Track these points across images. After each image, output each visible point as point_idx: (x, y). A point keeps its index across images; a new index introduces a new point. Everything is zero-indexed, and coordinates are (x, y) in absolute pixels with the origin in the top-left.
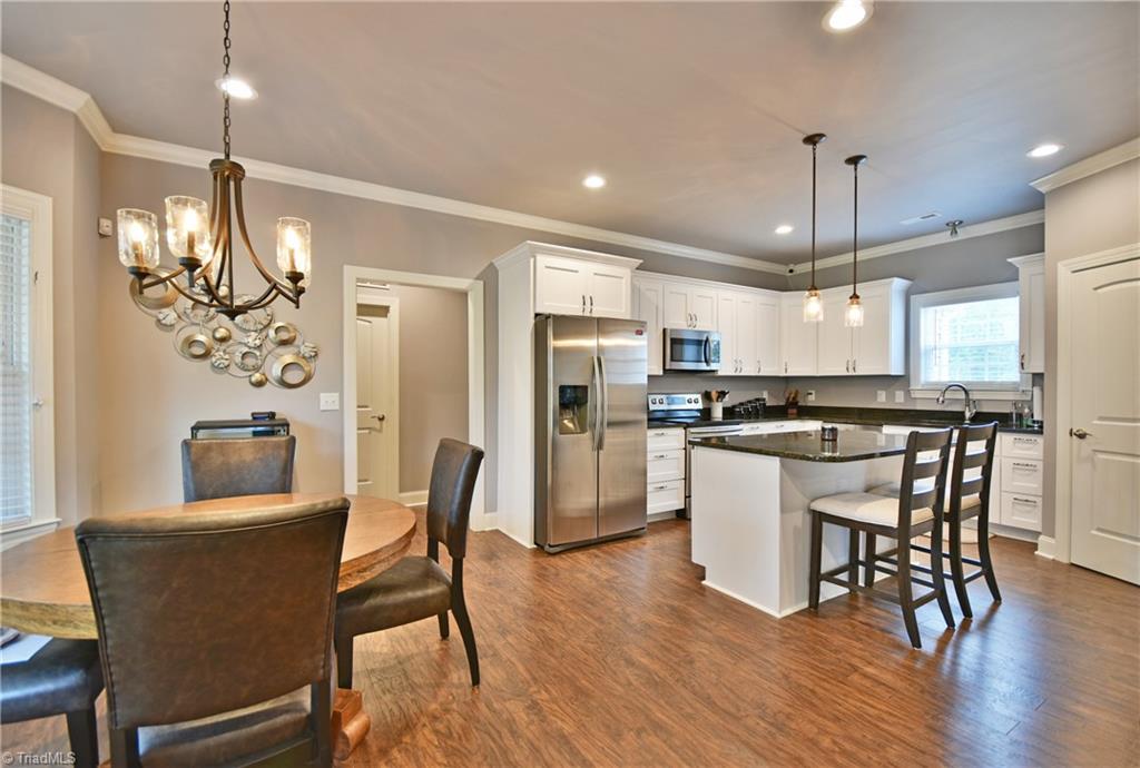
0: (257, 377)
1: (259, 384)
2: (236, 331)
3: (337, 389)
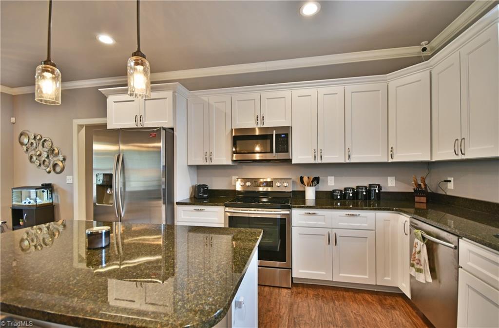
0: (48, 170)
2: (42, 152)
3: (72, 174)
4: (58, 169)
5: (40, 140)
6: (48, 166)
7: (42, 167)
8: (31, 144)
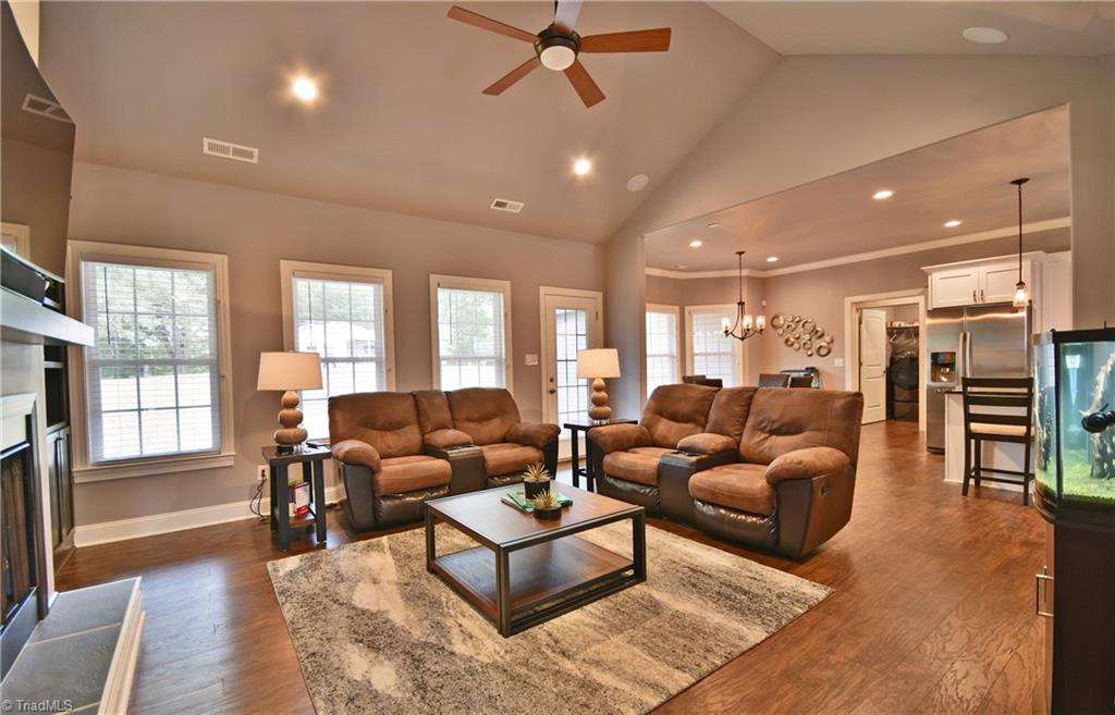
0: (810, 353)
1: (811, 355)
2: (802, 335)
3: (842, 355)
4: (823, 352)
5: (799, 321)
6: (809, 349)
7: (801, 350)
8: (788, 326)
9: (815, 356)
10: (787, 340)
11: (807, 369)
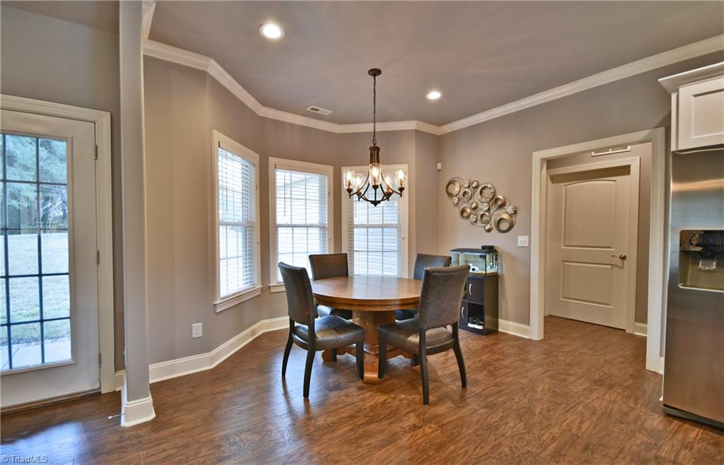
0: (488, 227)
1: (489, 230)
2: (480, 204)
3: (528, 232)
4: (504, 226)
5: (477, 187)
6: (488, 222)
7: (479, 223)
8: (465, 193)
9: (495, 231)
10: (463, 211)
11: (484, 247)
